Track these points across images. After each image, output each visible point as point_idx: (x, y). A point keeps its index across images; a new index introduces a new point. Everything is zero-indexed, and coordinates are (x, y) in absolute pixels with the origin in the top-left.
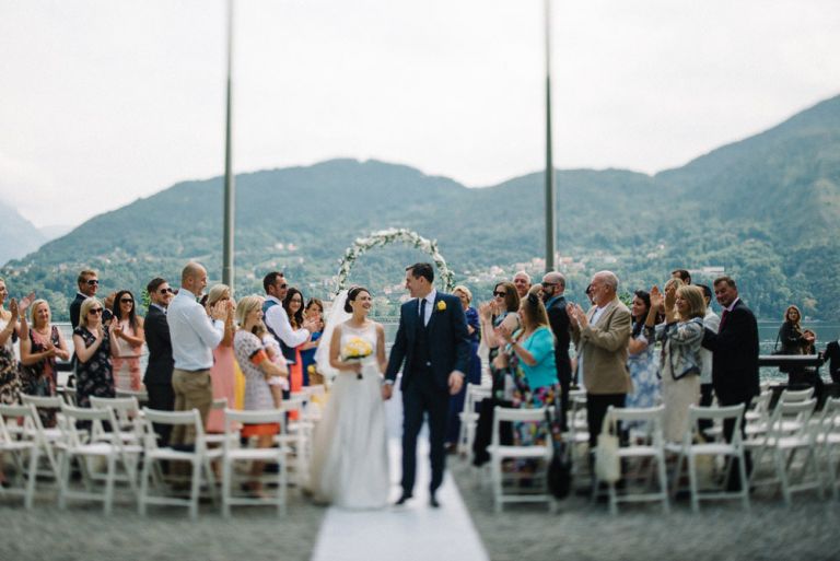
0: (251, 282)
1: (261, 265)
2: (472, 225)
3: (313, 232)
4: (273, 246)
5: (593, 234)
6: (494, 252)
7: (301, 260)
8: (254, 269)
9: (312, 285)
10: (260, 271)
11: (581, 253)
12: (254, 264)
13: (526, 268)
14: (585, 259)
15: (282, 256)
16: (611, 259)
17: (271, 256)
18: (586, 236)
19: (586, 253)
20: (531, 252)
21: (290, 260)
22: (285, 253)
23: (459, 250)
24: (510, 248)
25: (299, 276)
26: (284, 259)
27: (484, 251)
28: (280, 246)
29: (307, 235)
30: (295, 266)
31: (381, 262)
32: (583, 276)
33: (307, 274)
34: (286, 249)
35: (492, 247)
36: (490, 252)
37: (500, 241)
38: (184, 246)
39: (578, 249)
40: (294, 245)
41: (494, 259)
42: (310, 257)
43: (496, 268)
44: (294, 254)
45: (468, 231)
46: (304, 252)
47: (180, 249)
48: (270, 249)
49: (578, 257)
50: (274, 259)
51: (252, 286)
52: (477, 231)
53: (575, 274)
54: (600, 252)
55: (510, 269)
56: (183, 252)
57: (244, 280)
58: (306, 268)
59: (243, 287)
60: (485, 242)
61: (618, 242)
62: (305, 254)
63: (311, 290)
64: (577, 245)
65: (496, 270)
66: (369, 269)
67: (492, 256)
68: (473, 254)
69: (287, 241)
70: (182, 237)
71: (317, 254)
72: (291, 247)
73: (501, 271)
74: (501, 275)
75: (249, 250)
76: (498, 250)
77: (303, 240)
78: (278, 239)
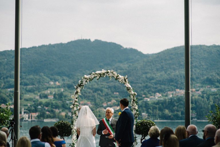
0: (37, 100)
1: (43, 92)
2: (146, 73)
3: (68, 76)
4: (48, 83)
5: (205, 77)
6: (157, 86)
7: (62, 90)
8: (39, 94)
9: (67, 102)
10: (42, 95)
11: (199, 87)
12: (39, 92)
13: (173, 94)
14: (202, 90)
15: (53, 88)
16: (214, 90)
17: (47, 88)
18: (202, 78)
19: (202, 87)
20: (175, 86)
21: (56, 90)
22: (54, 86)
23: (140, 85)
24: (165, 84)
25: (61, 97)
26: (54, 89)
27: (152, 86)
28: (52, 83)
29: (65, 78)
30: (60, 92)
31: (102, 91)
32: (200, 98)
33: (65, 96)
34: (54, 84)
35: (156, 84)
36: (155, 86)
37: (160, 81)
38: (5, 83)
39: (198, 85)
40: (59, 82)
41: (156, 90)
42: (67, 88)
43: (158, 94)
44: (59, 87)
45: (144, 76)
46: (64, 86)
47: (3, 85)
48: (47, 85)
49: (198, 89)
50: (49, 89)
51: (38, 102)
52: (149, 75)
53: (197, 97)
54: (209, 86)
55: (165, 94)
56: (4, 86)
57: (34, 100)
58: (64, 94)
59: (33, 103)
60: (153, 81)
61: (218, 82)
62: (64, 87)
63: (67, 104)
64: (198, 83)
65: (158, 95)
66: (96, 94)
67: (156, 88)
68: (146, 87)
69: (55, 80)
70: (4, 78)
71: (70, 87)
72: (57, 83)
73: (160, 95)
74: (160, 97)
75: (37, 85)
76: (158, 85)
77: (63, 80)
78: (51, 79)
